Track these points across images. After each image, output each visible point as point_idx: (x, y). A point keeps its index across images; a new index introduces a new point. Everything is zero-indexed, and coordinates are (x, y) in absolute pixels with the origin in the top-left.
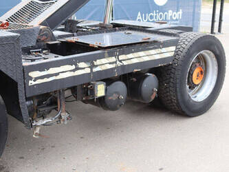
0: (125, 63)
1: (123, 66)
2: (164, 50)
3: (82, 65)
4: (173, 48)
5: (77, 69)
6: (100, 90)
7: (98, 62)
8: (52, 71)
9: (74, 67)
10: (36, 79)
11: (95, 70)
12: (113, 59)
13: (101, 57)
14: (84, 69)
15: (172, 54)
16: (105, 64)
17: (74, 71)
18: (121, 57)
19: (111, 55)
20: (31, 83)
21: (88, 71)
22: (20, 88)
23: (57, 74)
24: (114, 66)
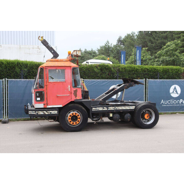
0: (117, 109)
1: (117, 110)
2: (130, 107)
3: (105, 108)
4: (134, 107)
5: (104, 108)
6: (111, 115)
7: (109, 108)
8: (97, 108)
9: (103, 108)
10: (94, 109)
11: (108, 109)
12: (114, 108)
14: (105, 109)
16: (111, 108)
18: (116, 107)
19: (113, 106)
20: (93, 110)
21: (107, 109)
22: (90, 111)
23: (99, 109)
24: (114, 109)
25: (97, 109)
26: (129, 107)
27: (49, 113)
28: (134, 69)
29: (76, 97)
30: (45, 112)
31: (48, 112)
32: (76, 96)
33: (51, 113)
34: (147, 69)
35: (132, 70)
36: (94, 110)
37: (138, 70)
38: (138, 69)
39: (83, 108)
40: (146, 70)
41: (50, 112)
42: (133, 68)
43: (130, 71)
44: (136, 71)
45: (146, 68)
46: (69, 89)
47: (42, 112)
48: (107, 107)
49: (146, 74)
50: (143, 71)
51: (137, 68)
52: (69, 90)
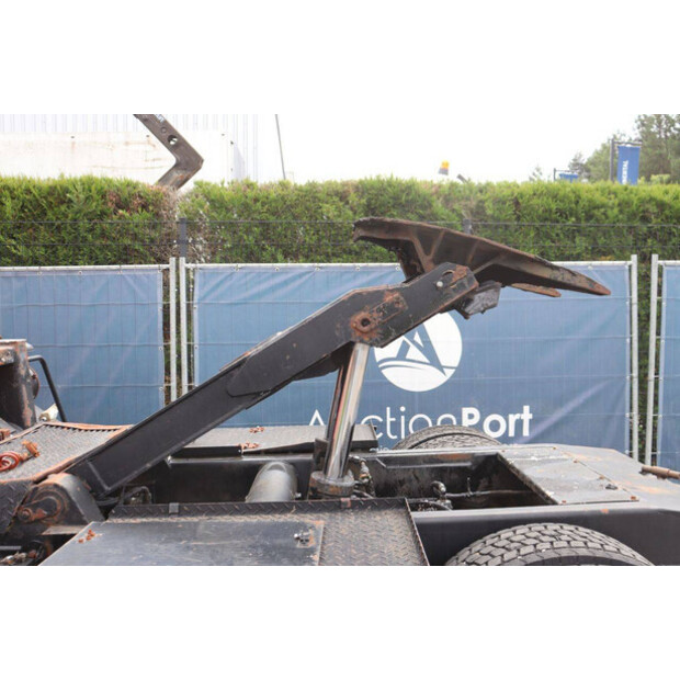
28: (577, 202)
34: (661, 205)
35: (561, 212)
37: (597, 207)
38: (603, 206)
40: (653, 209)
42: (565, 196)
43: (547, 216)
44: (589, 217)
45: (652, 199)
49: (652, 234)
50: (633, 216)
51: (590, 201)
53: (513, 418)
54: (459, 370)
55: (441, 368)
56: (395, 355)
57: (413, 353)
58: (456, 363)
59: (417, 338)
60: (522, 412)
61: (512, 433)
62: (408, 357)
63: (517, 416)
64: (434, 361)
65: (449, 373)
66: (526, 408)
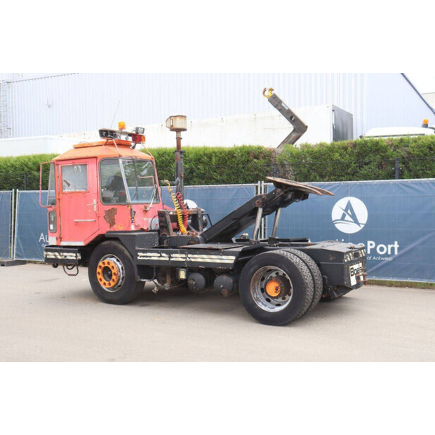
0: (193, 260)
1: (191, 261)
2: (224, 257)
3: (164, 255)
4: (234, 258)
5: (161, 256)
6: (183, 275)
7: (173, 255)
8: (148, 254)
9: (159, 255)
11: (172, 259)
12: (184, 256)
13: (176, 253)
14: (165, 257)
15: (232, 262)
16: (178, 257)
17: (159, 257)
18: (189, 256)
19: (182, 253)
20: (139, 258)
21: (167, 259)
22: (135, 259)
23: (151, 257)
24: (184, 260)
25: (147, 257)
26: (220, 257)
27: (63, 257)
29: (111, 226)
30: (57, 254)
31: (62, 254)
32: (112, 223)
33: (65, 257)
36: (142, 258)
39: (126, 253)
41: (65, 254)
46: (95, 207)
47: (53, 254)
48: (169, 254)
52: (95, 210)
53: (390, 246)
54: (366, 225)
55: (359, 224)
56: (340, 218)
57: (347, 218)
58: (365, 222)
59: (349, 212)
60: (394, 244)
61: (389, 253)
62: (346, 219)
63: (392, 246)
64: (356, 221)
65: (362, 226)
66: (396, 242)
